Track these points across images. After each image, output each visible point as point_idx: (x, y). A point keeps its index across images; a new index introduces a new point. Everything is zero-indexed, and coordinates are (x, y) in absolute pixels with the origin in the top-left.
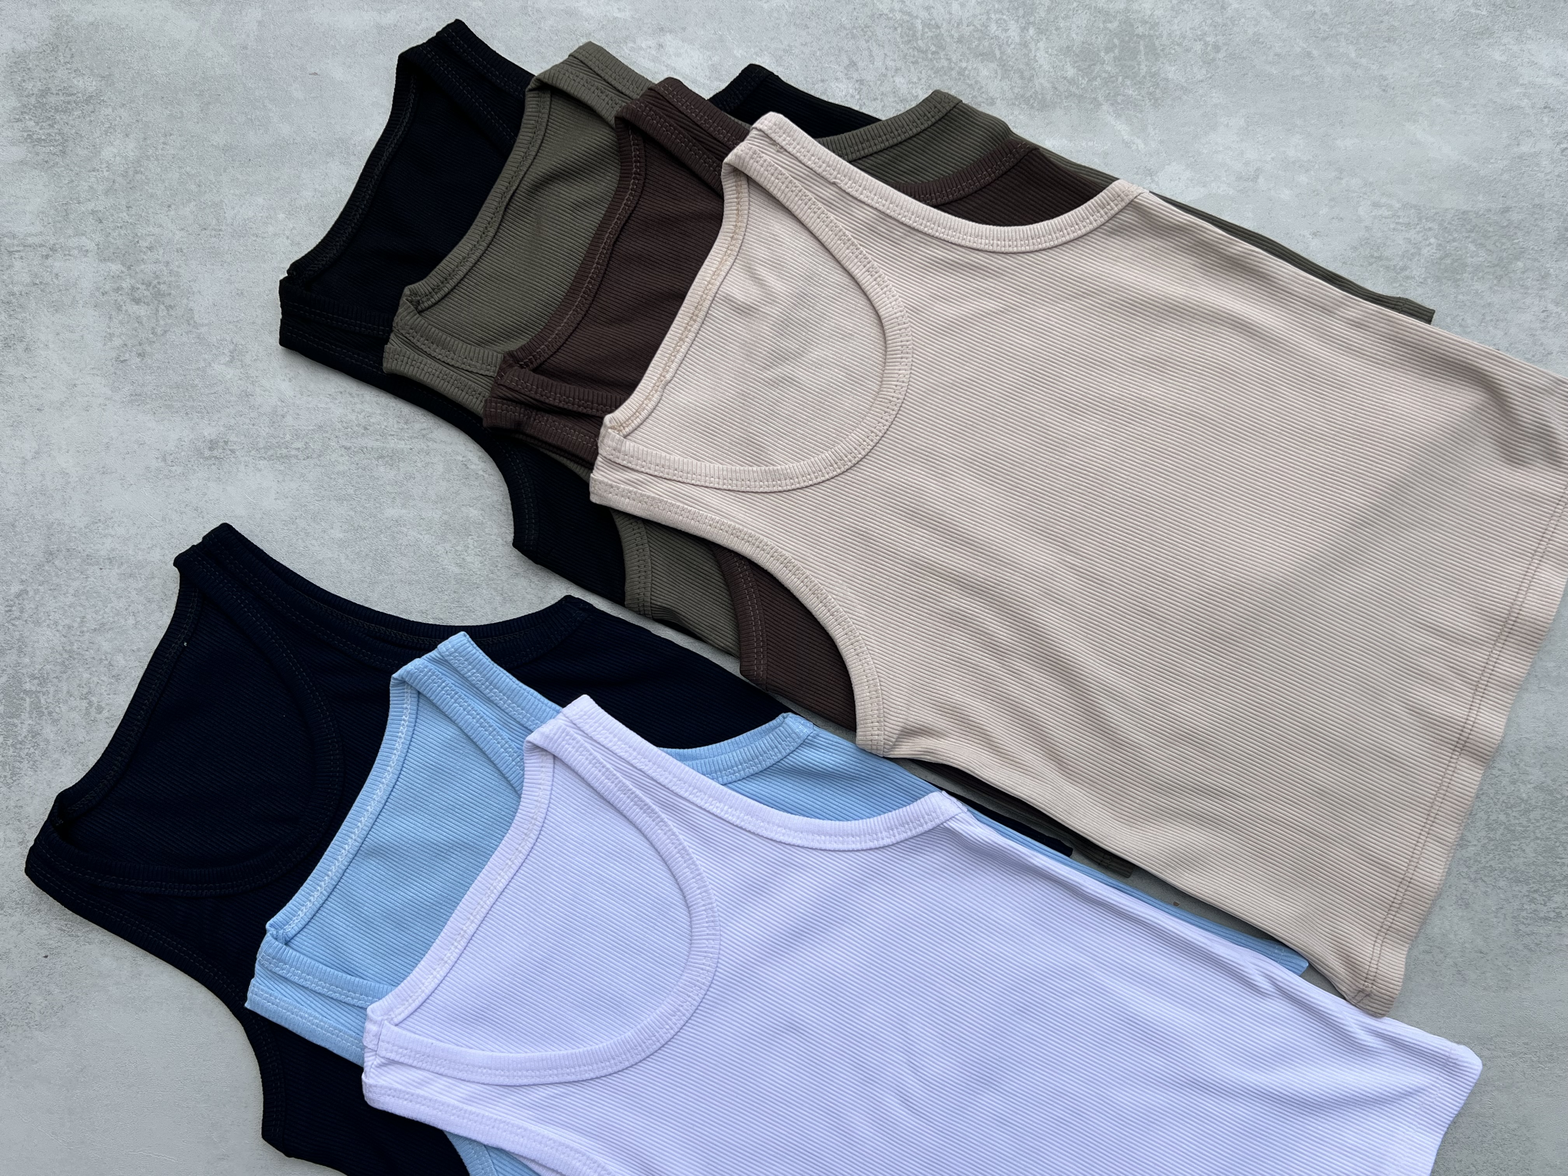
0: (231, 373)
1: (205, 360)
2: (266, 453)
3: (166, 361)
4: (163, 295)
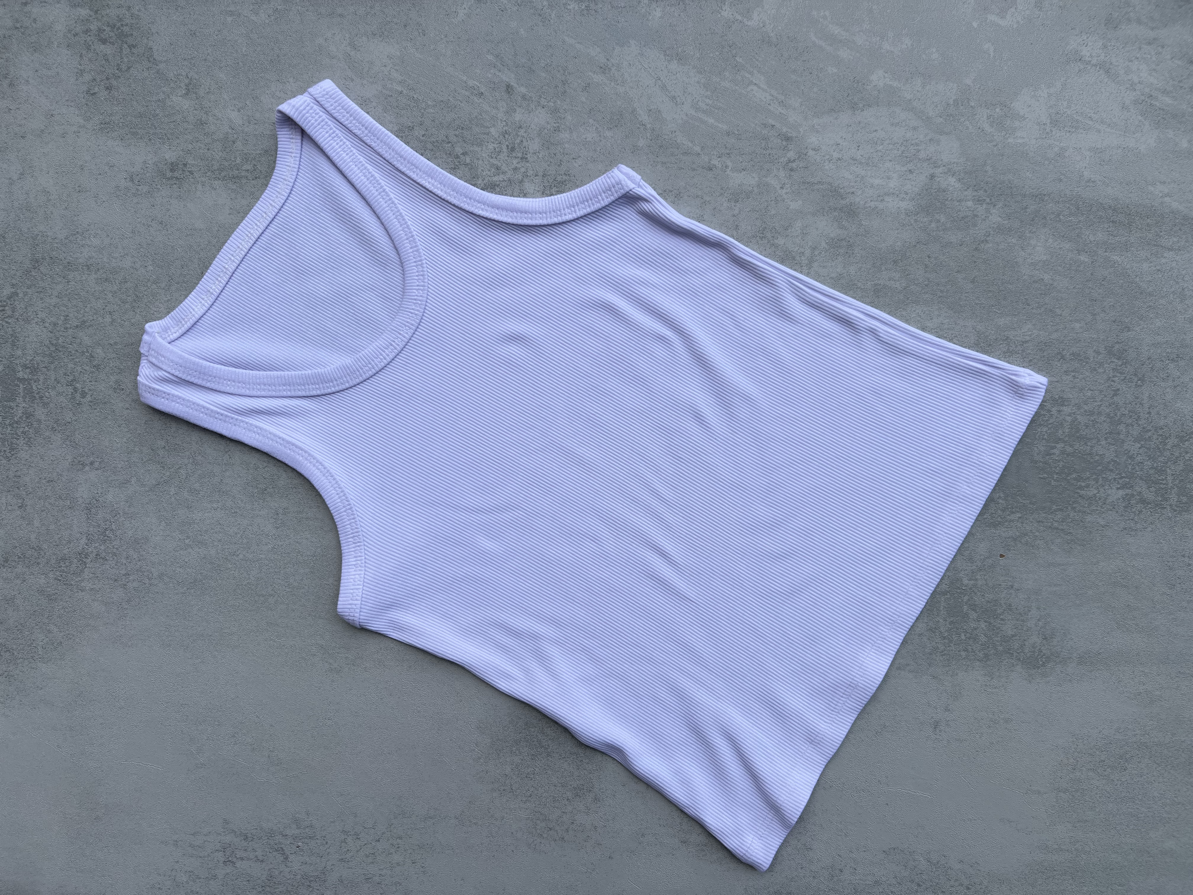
0: (186, 104)
1: (164, 93)
2: (220, 174)
3: (130, 93)
4: (127, 36)
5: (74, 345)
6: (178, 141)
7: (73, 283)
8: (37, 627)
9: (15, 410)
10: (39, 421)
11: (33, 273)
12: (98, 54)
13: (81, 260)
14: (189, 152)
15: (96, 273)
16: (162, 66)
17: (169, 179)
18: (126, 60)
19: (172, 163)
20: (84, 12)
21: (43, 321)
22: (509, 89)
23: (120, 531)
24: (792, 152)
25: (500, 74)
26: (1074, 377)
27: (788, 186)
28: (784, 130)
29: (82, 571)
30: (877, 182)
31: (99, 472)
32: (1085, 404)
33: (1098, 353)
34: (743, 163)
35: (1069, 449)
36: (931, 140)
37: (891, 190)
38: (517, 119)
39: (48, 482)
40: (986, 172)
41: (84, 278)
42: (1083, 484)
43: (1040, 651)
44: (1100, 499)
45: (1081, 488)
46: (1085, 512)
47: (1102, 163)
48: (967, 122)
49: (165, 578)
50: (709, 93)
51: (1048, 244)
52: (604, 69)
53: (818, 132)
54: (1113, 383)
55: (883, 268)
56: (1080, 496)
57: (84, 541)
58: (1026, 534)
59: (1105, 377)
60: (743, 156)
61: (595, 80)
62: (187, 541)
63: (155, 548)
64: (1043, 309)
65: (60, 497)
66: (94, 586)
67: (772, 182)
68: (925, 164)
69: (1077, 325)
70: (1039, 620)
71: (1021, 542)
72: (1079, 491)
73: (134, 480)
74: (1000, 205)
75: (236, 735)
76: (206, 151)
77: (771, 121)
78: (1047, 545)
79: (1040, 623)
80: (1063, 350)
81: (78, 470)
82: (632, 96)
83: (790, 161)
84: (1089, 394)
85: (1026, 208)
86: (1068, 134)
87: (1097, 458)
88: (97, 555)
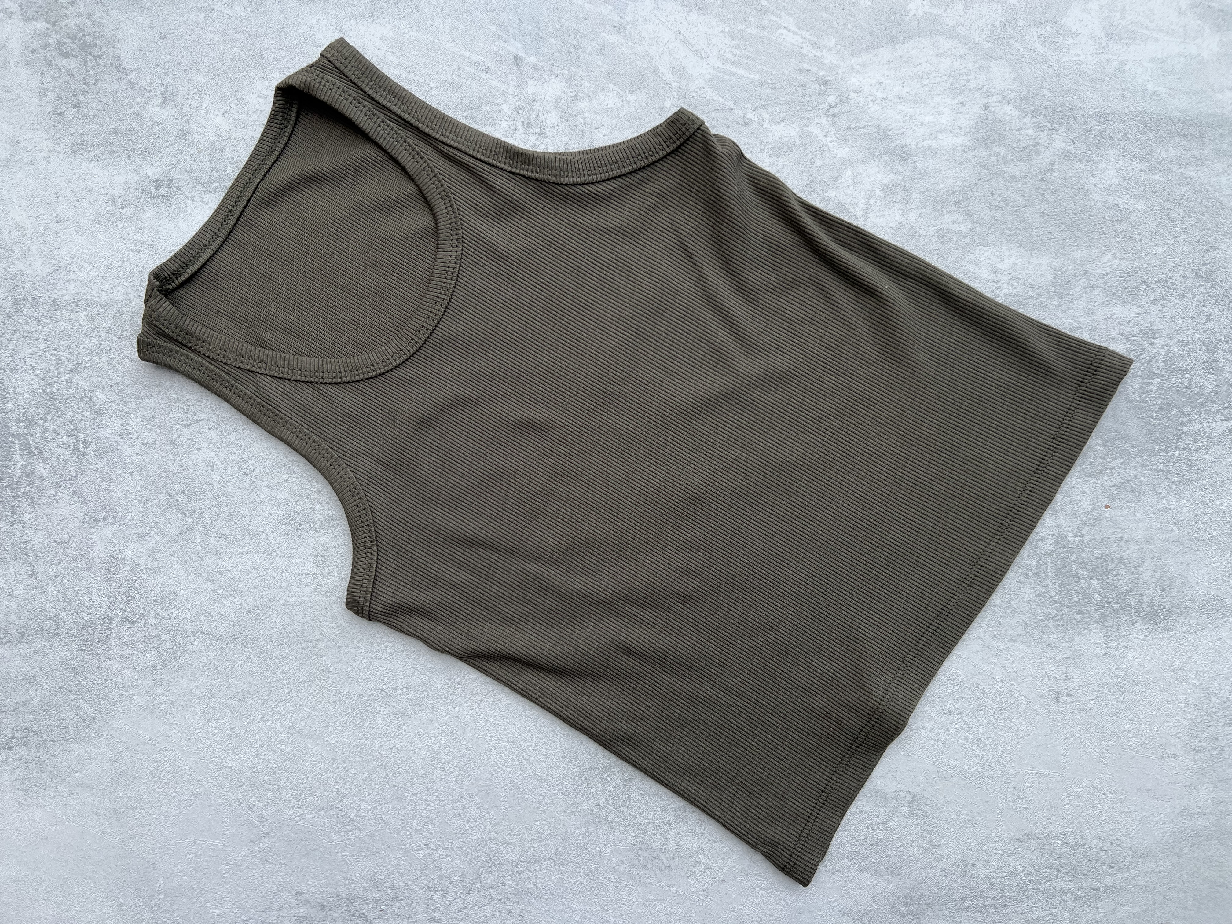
5: (71, 391)
6: (160, 155)
7: (62, 323)
8: (65, 705)
9: (12, 469)
10: (41, 478)
11: (16, 317)
12: (60, 69)
13: (67, 297)
14: (173, 166)
15: (85, 309)
16: (132, 75)
17: (155, 198)
18: (92, 73)
19: (157, 180)
20: (40, 25)
21: (33, 369)
22: (517, 60)
23: (145, 589)
24: (832, 96)
25: (506, 45)
26: (1162, 305)
27: (832, 133)
28: (821, 74)
29: (108, 637)
30: (928, 119)
31: (114, 527)
32: (1178, 334)
33: (1186, 277)
34: (781, 114)
35: (1166, 384)
36: (980, 67)
37: (944, 127)
38: (530, 92)
39: (59, 544)
40: (1044, 95)
41: (73, 316)
42: (1185, 420)
43: (1160, 604)
44: (1205, 434)
45: (1183, 424)
46: (1190, 450)
47: (1166, 74)
48: (1017, 44)
49: (200, 634)
50: (735, 42)
51: (1118, 167)
52: (618, 28)
53: (857, 72)
54: (1204, 308)
55: (945, 211)
56: (1183, 433)
57: (106, 604)
58: (1130, 481)
59: (1196, 302)
60: (780, 106)
61: (610, 41)
62: (220, 592)
63: (186, 603)
64: (1121, 237)
65: (75, 560)
66: (124, 653)
67: (815, 131)
68: (977, 94)
69: (1159, 250)
70: (1155, 571)
71: (1126, 489)
72: (1181, 428)
73: (153, 532)
74: (1063, 129)
75: (298, 797)
76: (193, 163)
77: (806, 66)
78: (1154, 489)
79: (1157, 574)
80: (1148, 278)
81: (90, 528)
82: (652, 54)
83: (831, 107)
84: (1181, 322)
85: (1090, 130)
86: (1125, 46)
87: (1197, 390)
88: (122, 618)
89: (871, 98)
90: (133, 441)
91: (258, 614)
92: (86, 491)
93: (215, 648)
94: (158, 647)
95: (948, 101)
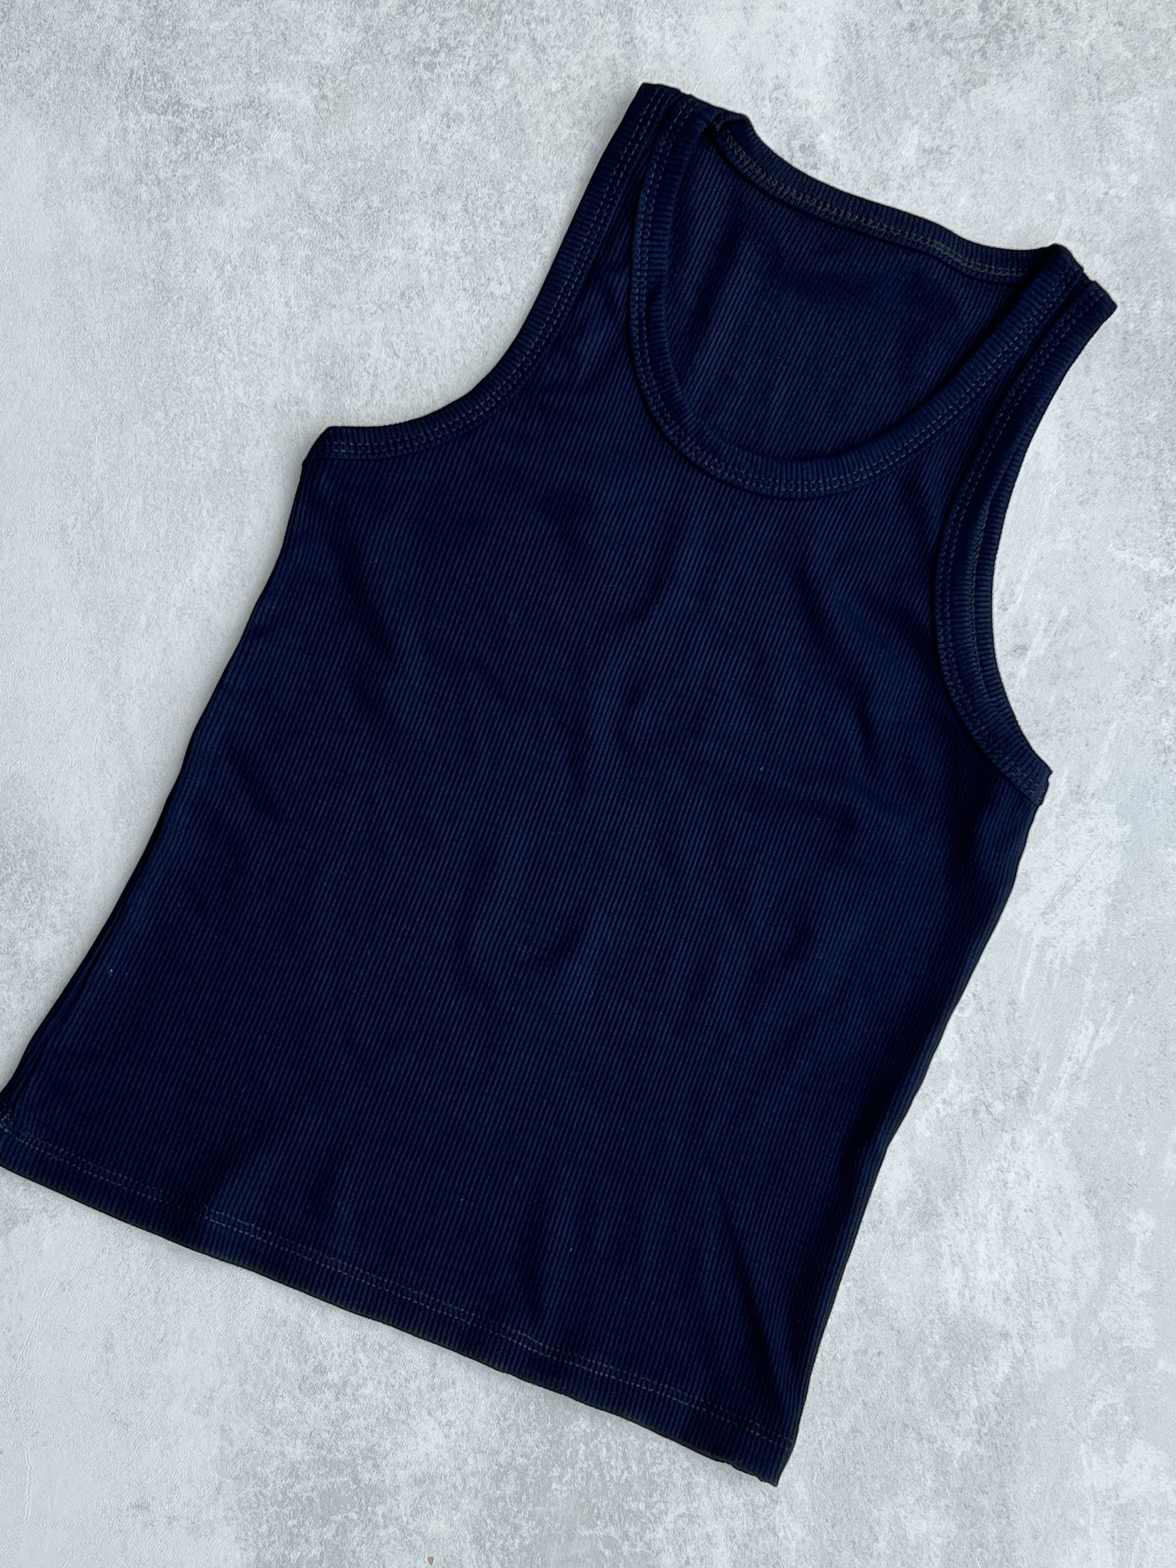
89: (1006, 1165)
90: (438, 130)
91: (199, 323)
92: (361, 69)
93: (146, 263)
94: (141, 182)
95: (1010, 1278)
